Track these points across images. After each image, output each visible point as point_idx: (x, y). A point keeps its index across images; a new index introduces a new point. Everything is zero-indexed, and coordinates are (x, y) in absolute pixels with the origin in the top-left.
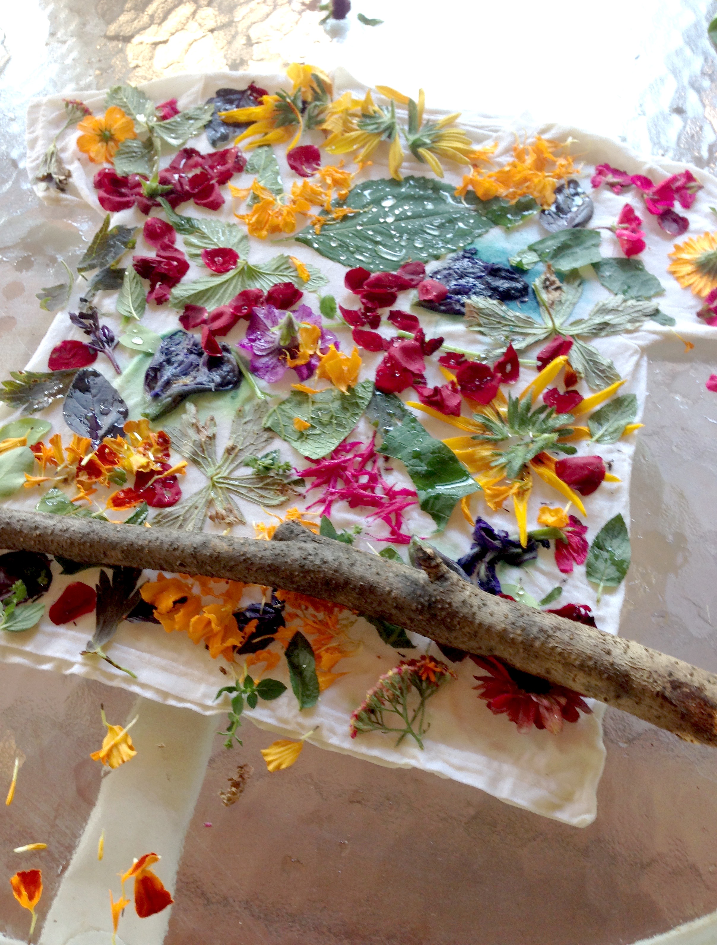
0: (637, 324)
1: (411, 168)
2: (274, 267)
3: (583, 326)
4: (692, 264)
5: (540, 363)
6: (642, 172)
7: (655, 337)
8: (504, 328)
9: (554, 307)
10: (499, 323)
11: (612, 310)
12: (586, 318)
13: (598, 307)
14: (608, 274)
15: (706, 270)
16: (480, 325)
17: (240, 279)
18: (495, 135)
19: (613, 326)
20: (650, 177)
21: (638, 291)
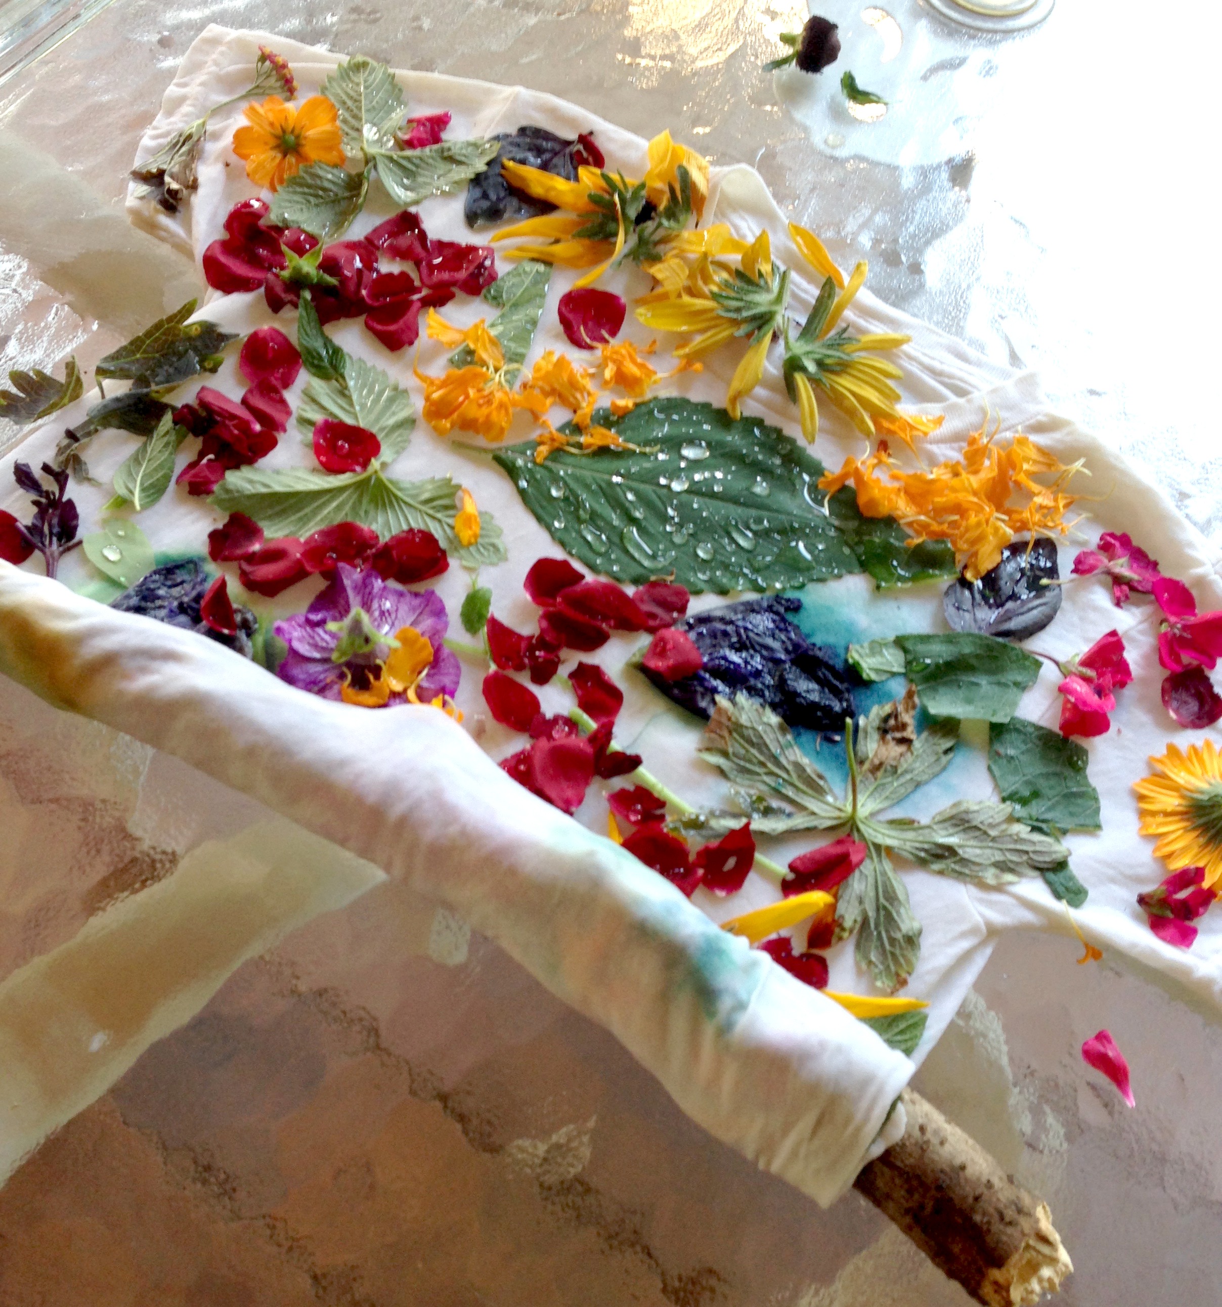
0: (1009, 877)
1: (767, 404)
2: (426, 496)
3: (910, 835)
4: (1183, 797)
5: (791, 876)
6: (1185, 578)
7: (1028, 916)
8: (767, 779)
9: (879, 774)
10: (763, 764)
11: (976, 828)
12: (924, 820)
13: (954, 811)
14: (1011, 752)
15: (1202, 820)
16: (725, 754)
17: (355, 496)
18: (953, 398)
19: (964, 861)
20: (1194, 593)
21: (1049, 809)
